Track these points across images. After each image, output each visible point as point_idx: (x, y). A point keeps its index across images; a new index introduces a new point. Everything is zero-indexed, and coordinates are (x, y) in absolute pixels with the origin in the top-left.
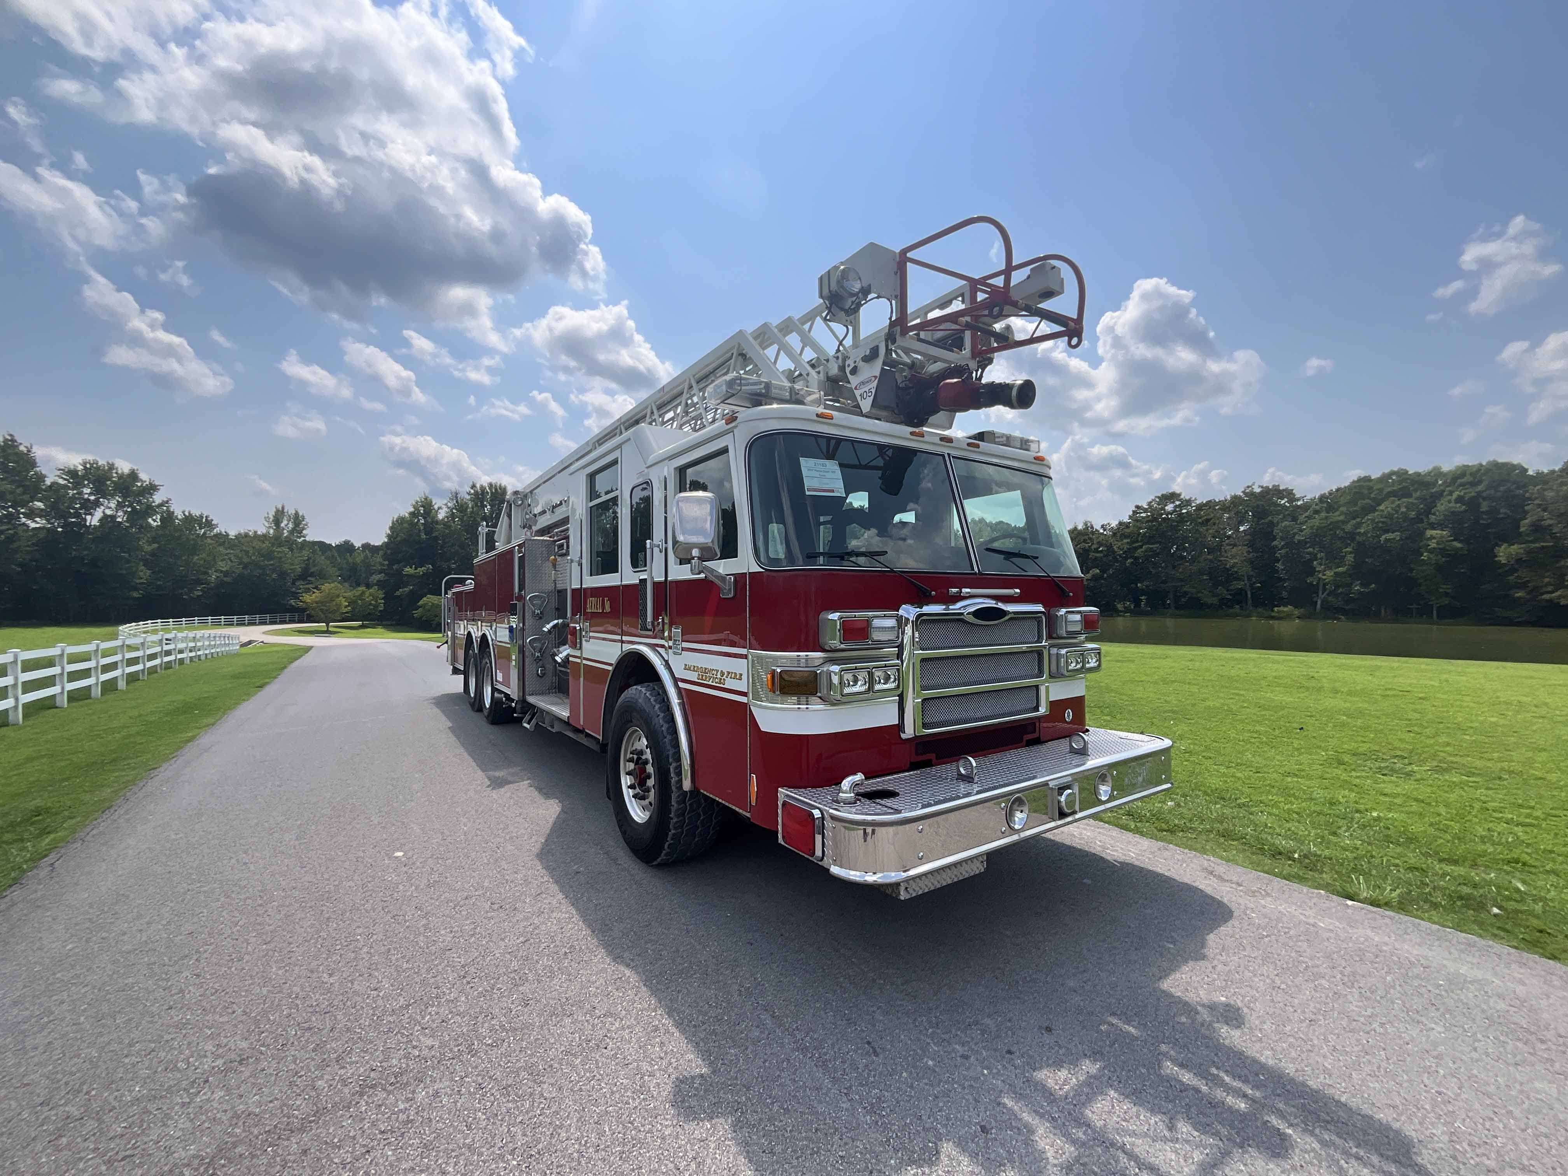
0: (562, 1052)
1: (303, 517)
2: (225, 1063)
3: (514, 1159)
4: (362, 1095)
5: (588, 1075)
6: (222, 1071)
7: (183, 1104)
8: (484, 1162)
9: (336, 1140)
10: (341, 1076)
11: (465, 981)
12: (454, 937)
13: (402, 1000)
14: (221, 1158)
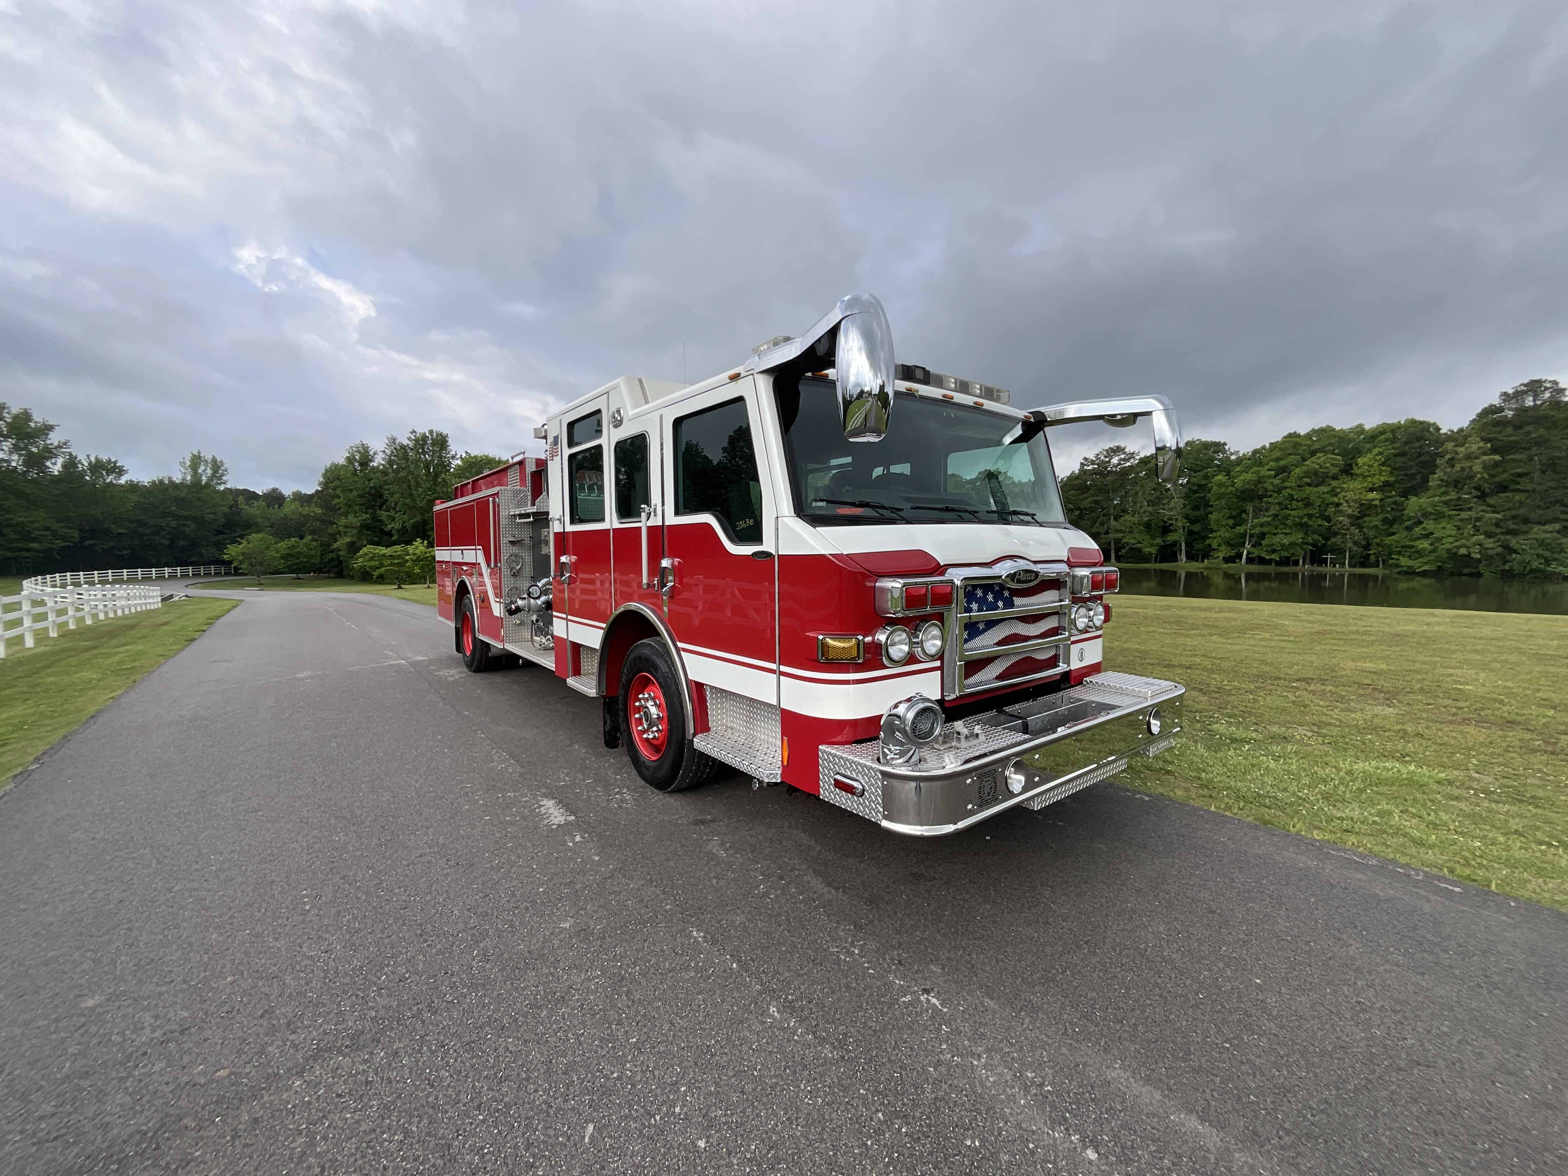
0: (526, 1006)
1: (221, 462)
2: (165, 1034)
3: (480, 1114)
4: (315, 1060)
5: (554, 1026)
6: (163, 1042)
7: (121, 1079)
8: (449, 1119)
9: (290, 1106)
10: (292, 1041)
11: (422, 940)
12: (409, 895)
13: (355, 961)
14: (165, 1132)
